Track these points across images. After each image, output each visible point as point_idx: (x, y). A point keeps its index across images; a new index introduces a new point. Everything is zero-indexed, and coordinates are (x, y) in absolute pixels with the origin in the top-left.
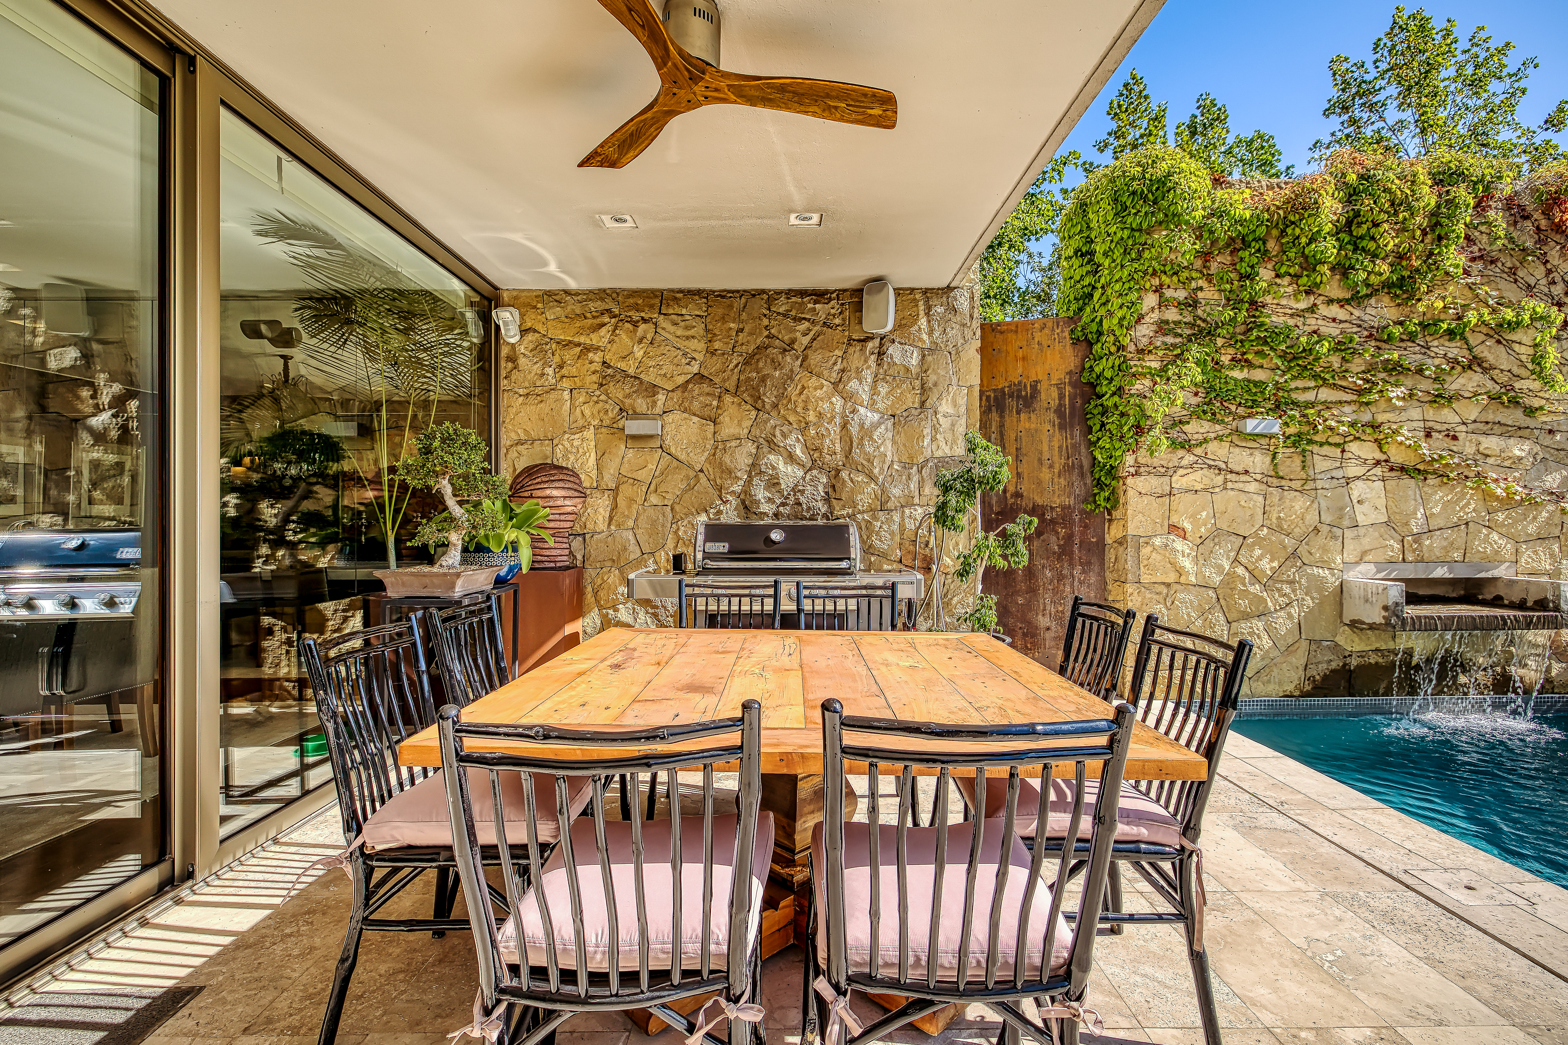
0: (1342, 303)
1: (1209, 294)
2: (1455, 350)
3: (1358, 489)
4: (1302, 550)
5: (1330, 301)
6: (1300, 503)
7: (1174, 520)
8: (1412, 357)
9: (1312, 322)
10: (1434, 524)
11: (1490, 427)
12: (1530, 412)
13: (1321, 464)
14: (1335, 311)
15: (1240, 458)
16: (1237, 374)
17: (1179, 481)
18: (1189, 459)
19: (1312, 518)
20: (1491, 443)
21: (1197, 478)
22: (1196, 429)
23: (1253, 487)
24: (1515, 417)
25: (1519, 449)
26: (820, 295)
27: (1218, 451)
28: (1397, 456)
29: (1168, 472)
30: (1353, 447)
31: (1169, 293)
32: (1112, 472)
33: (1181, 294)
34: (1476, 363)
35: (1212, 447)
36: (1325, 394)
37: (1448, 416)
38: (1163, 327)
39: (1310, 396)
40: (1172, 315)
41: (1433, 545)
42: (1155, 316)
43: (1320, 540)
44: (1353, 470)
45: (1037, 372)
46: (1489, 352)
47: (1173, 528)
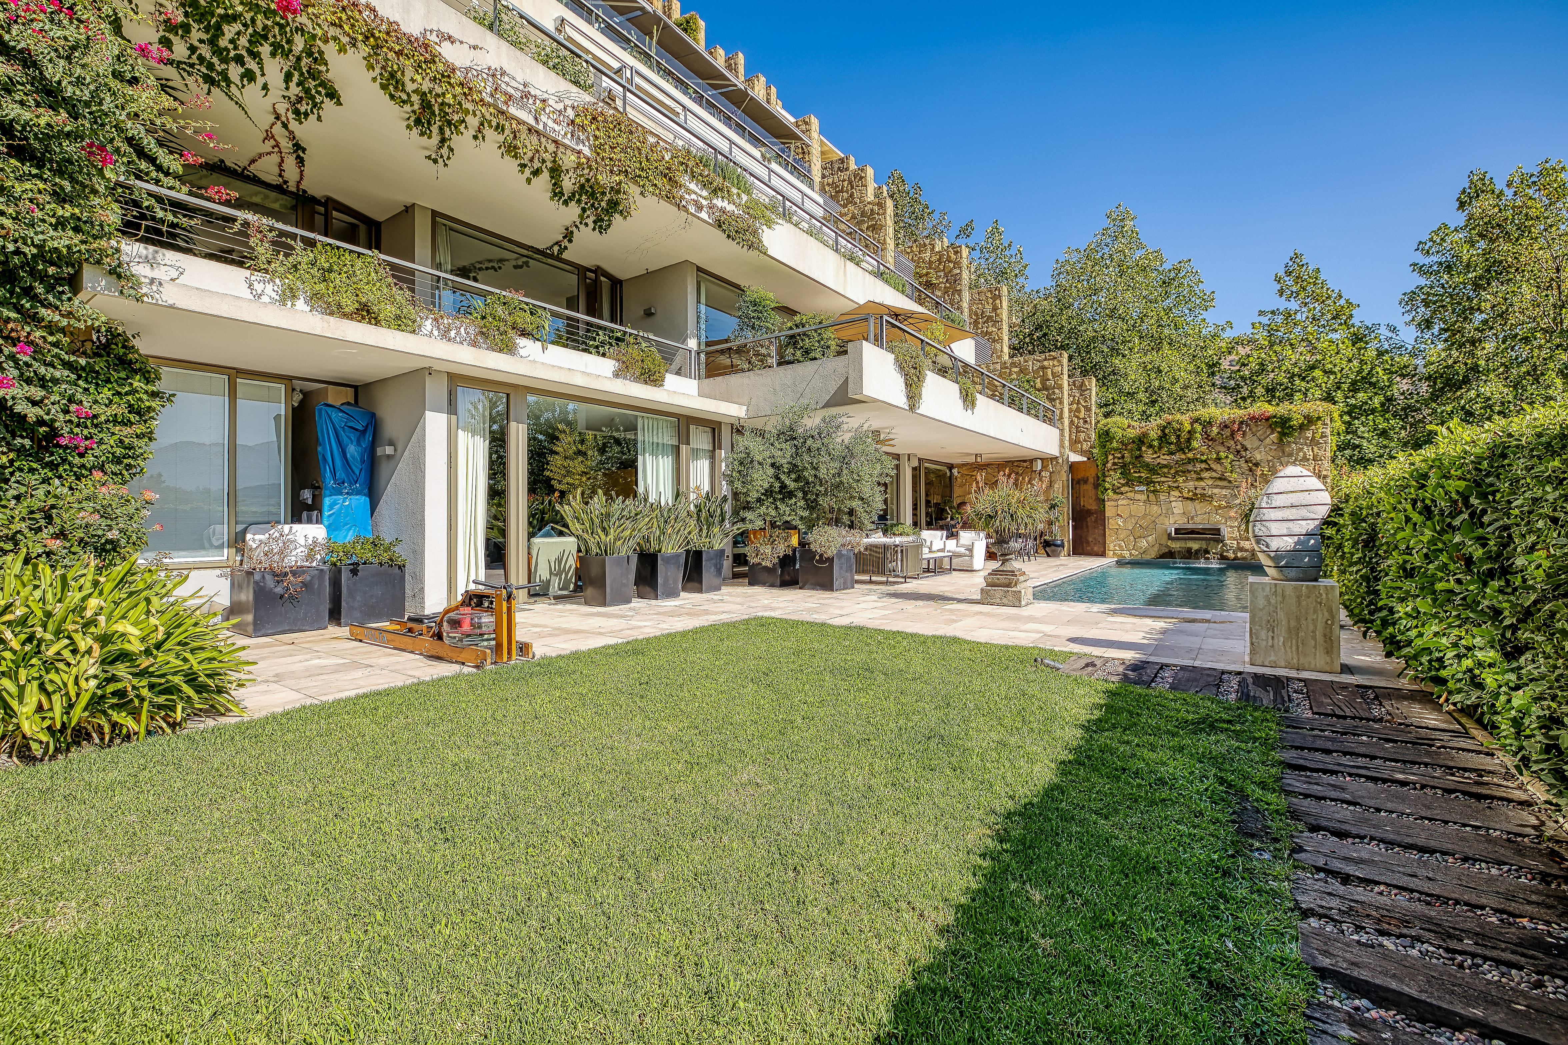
1: (1128, 455)
2: (1203, 466)
3: (1173, 504)
4: (1157, 520)
6: (1155, 508)
7: (1119, 513)
8: (1190, 467)
9: (1158, 460)
10: (1198, 514)
11: (1217, 487)
12: (1230, 482)
13: (1162, 498)
14: (1166, 457)
15: (1138, 496)
16: (1135, 475)
17: (1120, 502)
18: (1123, 497)
19: (1159, 512)
20: (1216, 491)
21: (1124, 502)
22: (1124, 489)
23: (1141, 504)
24: (1225, 483)
25: (1224, 492)
26: (1025, 461)
27: (1131, 495)
28: (1186, 495)
29: (1116, 500)
30: (1172, 493)
31: (1115, 455)
32: (1104, 500)
33: (1119, 456)
34: (1210, 469)
35: (1129, 494)
36: (1163, 479)
37: (1202, 484)
38: (1114, 464)
40: (1116, 461)
41: (1198, 519)
42: (1112, 461)
43: (1161, 518)
44: (1172, 499)
45: (1088, 474)
47: (1118, 515)
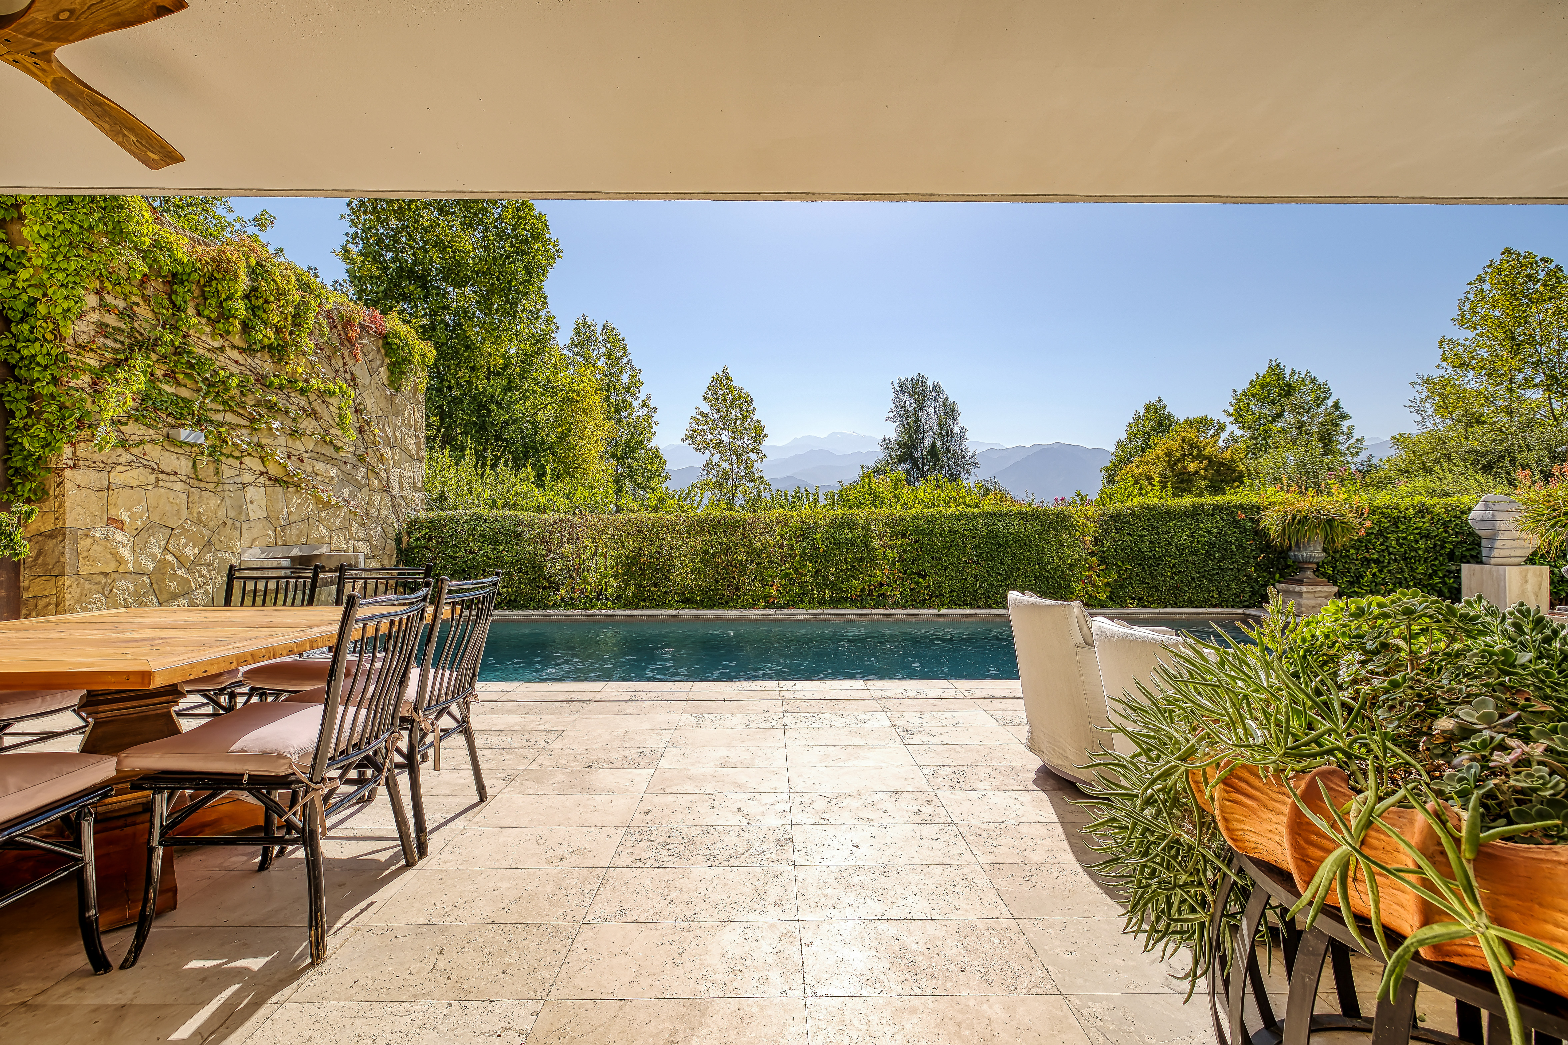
0: (242, 350)
1: (143, 311)
2: (303, 402)
3: (250, 492)
4: (215, 539)
5: (233, 347)
6: (214, 501)
7: (113, 513)
8: (282, 402)
9: (222, 359)
10: (294, 518)
11: (319, 456)
12: (337, 449)
13: (227, 472)
14: (235, 354)
15: (169, 461)
16: (168, 388)
17: (117, 477)
18: (126, 457)
19: (221, 514)
20: (320, 466)
21: (135, 476)
22: (133, 430)
23: (179, 486)
24: (329, 451)
25: (333, 472)
27: (154, 453)
28: (274, 470)
29: (107, 467)
30: (247, 460)
31: (109, 299)
32: (43, 462)
33: (121, 304)
34: (314, 414)
35: (148, 448)
36: (230, 418)
37: (298, 446)
38: (102, 329)
39: (219, 417)
40: (111, 320)
41: (292, 533)
42: (95, 316)
43: (227, 530)
44: (248, 478)
46: (318, 406)
47: (112, 521)
